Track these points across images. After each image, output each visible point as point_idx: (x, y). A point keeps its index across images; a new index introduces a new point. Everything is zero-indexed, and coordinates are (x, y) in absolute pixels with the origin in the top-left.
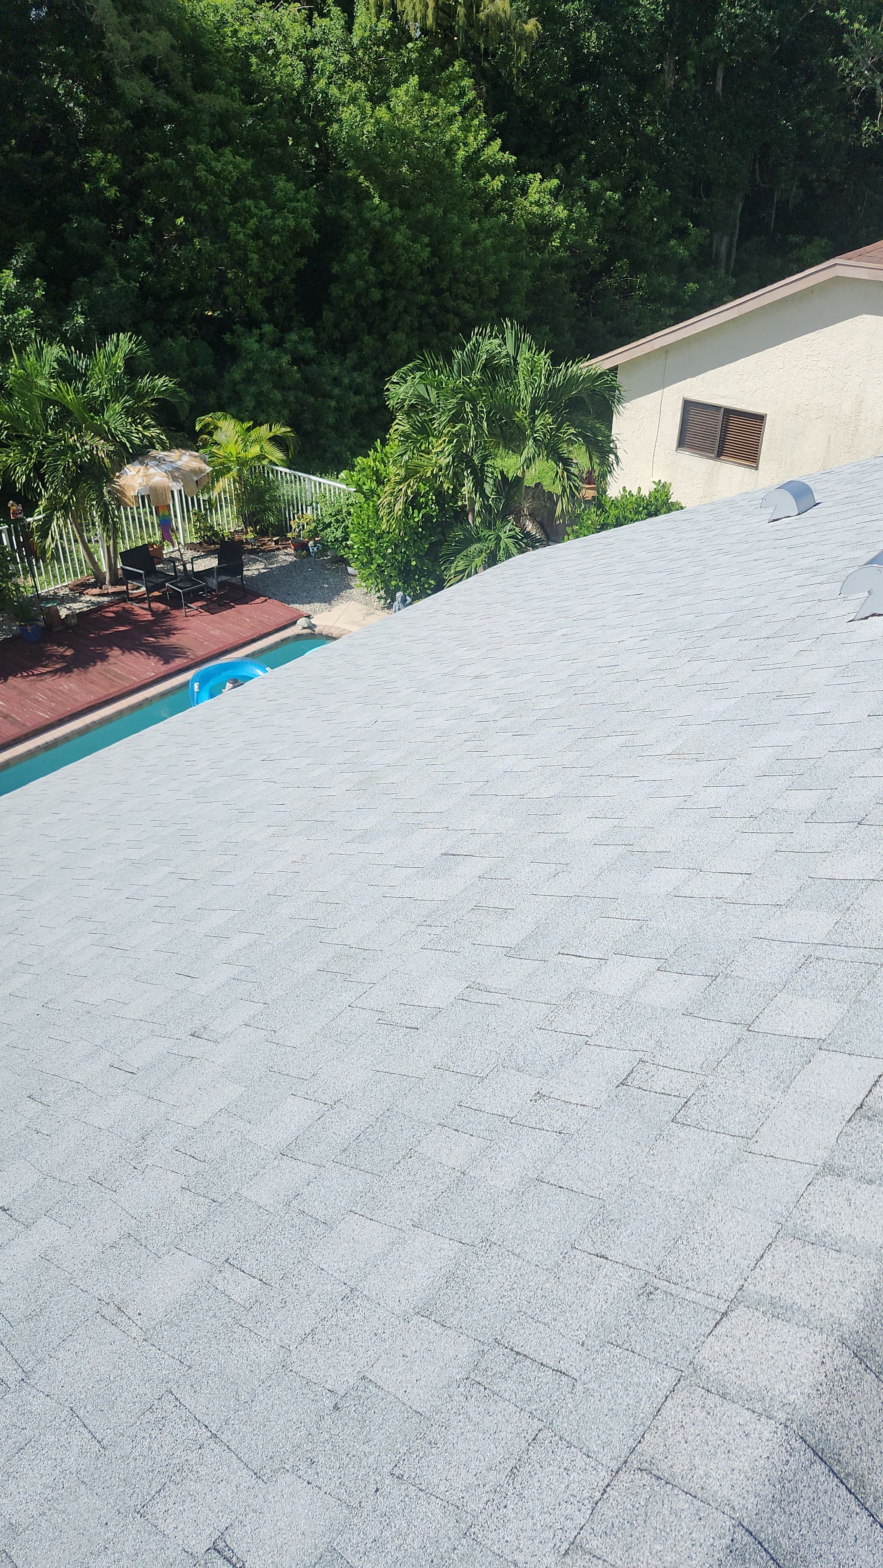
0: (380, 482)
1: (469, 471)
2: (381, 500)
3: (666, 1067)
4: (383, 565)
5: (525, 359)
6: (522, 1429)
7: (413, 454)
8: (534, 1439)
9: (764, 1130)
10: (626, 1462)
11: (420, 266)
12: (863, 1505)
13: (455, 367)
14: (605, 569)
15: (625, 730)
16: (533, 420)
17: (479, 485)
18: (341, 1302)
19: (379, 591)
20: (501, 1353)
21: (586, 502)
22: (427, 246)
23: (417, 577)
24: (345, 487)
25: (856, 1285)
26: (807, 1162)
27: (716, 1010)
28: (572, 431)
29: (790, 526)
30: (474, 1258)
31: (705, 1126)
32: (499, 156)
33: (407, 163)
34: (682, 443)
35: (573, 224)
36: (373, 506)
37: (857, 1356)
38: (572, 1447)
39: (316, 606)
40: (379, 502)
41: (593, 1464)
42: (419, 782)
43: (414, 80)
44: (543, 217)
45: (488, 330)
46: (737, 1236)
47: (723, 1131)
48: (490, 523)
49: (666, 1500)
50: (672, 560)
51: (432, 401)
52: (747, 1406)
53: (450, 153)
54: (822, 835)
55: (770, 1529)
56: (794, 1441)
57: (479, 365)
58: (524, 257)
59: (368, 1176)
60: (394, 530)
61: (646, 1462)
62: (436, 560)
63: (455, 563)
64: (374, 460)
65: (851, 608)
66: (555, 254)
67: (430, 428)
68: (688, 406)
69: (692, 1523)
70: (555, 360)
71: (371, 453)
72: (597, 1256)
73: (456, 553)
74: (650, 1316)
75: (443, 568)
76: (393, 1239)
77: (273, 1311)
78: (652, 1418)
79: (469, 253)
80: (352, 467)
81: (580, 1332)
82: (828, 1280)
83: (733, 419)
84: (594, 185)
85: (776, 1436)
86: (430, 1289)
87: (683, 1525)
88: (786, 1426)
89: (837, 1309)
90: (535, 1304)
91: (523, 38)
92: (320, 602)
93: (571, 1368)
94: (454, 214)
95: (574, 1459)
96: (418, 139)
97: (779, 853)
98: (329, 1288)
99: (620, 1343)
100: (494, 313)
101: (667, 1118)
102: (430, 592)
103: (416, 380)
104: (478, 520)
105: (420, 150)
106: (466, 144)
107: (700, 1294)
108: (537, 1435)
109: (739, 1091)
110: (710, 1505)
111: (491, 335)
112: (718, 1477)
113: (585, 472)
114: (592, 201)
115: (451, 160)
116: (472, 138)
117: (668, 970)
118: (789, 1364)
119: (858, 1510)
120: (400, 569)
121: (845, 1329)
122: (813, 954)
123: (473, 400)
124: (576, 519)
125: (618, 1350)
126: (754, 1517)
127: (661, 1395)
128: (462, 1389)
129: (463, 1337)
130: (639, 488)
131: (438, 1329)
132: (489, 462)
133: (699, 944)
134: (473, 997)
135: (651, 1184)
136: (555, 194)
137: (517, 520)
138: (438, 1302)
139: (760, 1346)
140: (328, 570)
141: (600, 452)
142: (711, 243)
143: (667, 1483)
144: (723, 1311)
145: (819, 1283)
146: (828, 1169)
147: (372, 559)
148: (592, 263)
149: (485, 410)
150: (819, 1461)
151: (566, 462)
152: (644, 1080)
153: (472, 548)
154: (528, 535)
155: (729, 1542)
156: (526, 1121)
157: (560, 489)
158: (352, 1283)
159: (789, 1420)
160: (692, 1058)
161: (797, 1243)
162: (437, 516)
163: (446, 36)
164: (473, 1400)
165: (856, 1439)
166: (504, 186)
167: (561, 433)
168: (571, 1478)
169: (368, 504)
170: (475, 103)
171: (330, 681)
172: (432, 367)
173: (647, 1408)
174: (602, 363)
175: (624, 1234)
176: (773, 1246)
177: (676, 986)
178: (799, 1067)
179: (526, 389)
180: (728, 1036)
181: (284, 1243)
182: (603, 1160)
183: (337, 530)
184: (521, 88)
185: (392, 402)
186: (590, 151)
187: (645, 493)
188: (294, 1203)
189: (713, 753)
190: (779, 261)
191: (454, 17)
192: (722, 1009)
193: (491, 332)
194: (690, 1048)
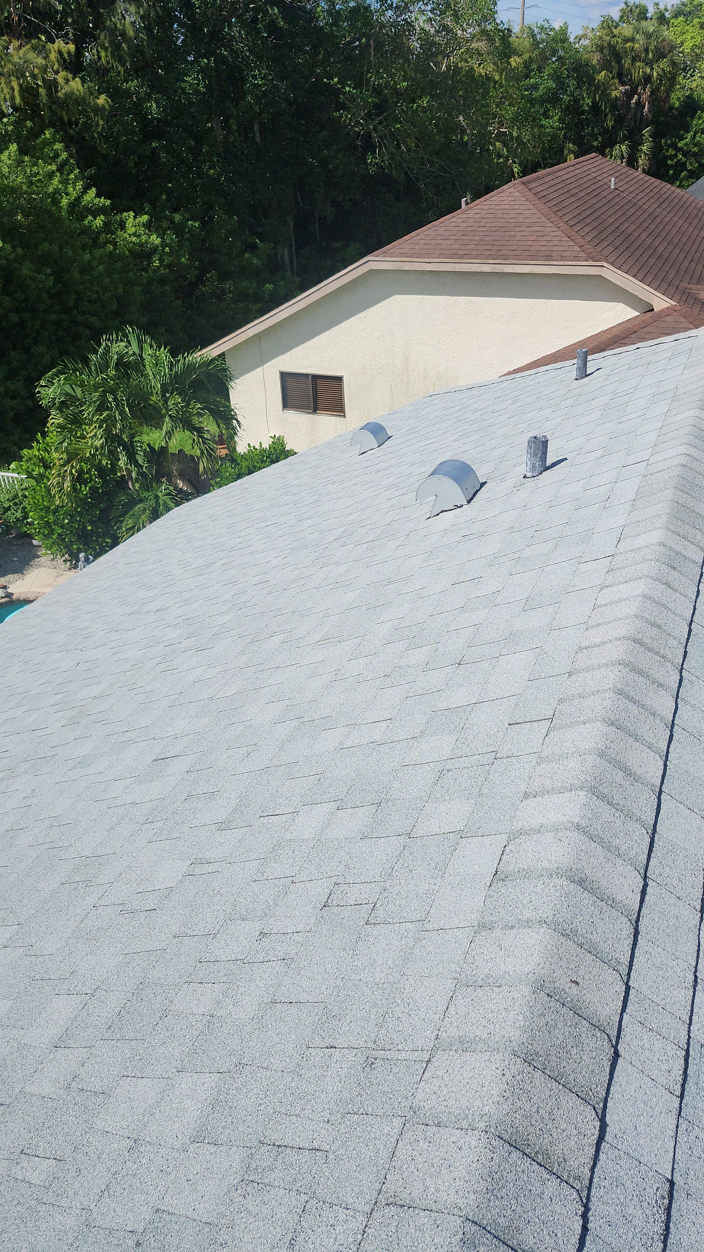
0: (47, 467)
1: (121, 448)
2: (51, 481)
3: (355, 883)
4: (63, 534)
5: (149, 355)
6: (292, 1206)
7: (71, 440)
8: (303, 1211)
9: (433, 910)
10: (376, 1203)
11: (48, 291)
12: (551, 1172)
13: (93, 368)
14: (246, 508)
15: (283, 629)
16: (166, 401)
17: (132, 458)
18: (128, 1154)
19: (63, 555)
20: (266, 1151)
21: (221, 459)
22: (50, 275)
23: (94, 538)
24: (17, 475)
25: (515, 1008)
26: (466, 926)
27: (384, 828)
28: (199, 406)
29: (374, 457)
30: (232, 1082)
31: (391, 921)
32: (97, 200)
33: (21, 213)
34: (286, 404)
35: (167, 248)
36: (45, 487)
37: (526, 1061)
38: (334, 1206)
39: (10, 577)
40: (49, 483)
41: (352, 1214)
42: (125, 705)
43: (14, 147)
44: (141, 245)
45: (114, 336)
46: (428, 998)
47: (404, 921)
48: (147, 486)
49: (411, 1221)
50: (295, 494)
51: (79, 397)
52: (456, 1127)
53: (56, 202)
54: (436, 678)
55: (489, 1215)
56: (494, 1141)
57: (113, 364)
58: (133, 276)
59: (133, 1043)
60: (67, 504)
61: (391, 1197)
62: (108, 521)
63: (125, 522)
64: (38, 450)
65: (426, 509)
66: (157, 272)
67: (81, 419)
68: (285, 376)
69: (433, 1232)
70: (174, 353)
71: (34, 445)
72: (328, 1048)
73: (123, 515)
74: (375, 1082)
75: (115, 528)
76: (163, 1088)
77: (70, 1181)
78: (389, 1160)
79: (87, 277)
80: (20, 458)
81: (324, 1112)
82: (496, 1011)
83: (319, 381)
84: (177, 217)
85: (480, 1142)
86: (200, 1118)
87: (426, 1235)
88: (487, 1132)
89: (506, 1031)
90: (286, 1102)
91: (98, 110)
92: (13, 573)
93: (322, 1143)
94: (68, 249)
95: (337, 1215)
96: (26, 193)
97: (408, 699)
98: (116, 1145)
99: (356, 1111)
100: (117, 322)
101: (362, 923)
102: (108, 549)
103: (62, 382)
104: (137, 486)
105: (30, 201)
106: (67, 194)
107: (409, 1052)
108: (305, 1206)
109: (411, 886)
110: (443, 1213)
111: (118, 340)
112: (445, 1189)
113: (217, 436)
114: (179, 229)
115: (57, 207)
116: (71, 189)
117: (344, 807)
118: (481, 1083)
119: (548, 1177)
120: (78, 535)
121: (514, 1043)
122: (444, 768)
123: (113, 392)
124: (216, 473)
125: (356, 1117)
126: (476, 1209)
127: (393, 1140)
128: (239, 1191)
129: (234, 1149)
130: (260, 443)
131: (212, 1149)
132: (137, 439)
133: (364, 781)
134: (198, 870)
135: (359, 978)
136: (148, 226)
137: (169, 481)
138: (208, 1127)
139: (458, 1077)
140: (15, 545)
141: (225, 420)
142: (276, 254)
143: (409, 1208)
144: (427, 1060)
145: (490, 1015)
146: (483, 926)
147: (53, 530)
148: (188, 276)
149: (124, 398)
150: (514, 1150)
151: (199, 431)
152: (341, 899)
153: (136, 508)
154: (180, 491)
155: (462, 1236)
156: (255, 958)
157: (199, 451)
158: (135, 1136)
159: (487, 1126)
160: (373, 870)
161: (470, 989)
162: (101, 487)
163: (33, 112)
164: (250, 1196)
165: (538, 1123)
166: (105, 223)
167: (191, 408)
168: (338, 1231)
169: (41, 487)
170: (69, 161)
171: (33, 637)
172: (73, 370)
173: (385, 1154)
174: (212, 351)
175: (345, 1024)
176: (454, 997)
177: (352, 818)
178: (449, 856)
179: (155, 378)
180: (396, 847)
181: (70, 1121)
182: (320, 970)
183: (17, 512)
184: (103, 147)
185: (44, 401)
186: (169, 192)
187: (266, 446)
188: (74, 1084)
189: (350, 634)
190: (329, 262)
191: (38, 97)
192: (388, 827)
193: (117, 337)
194: (370, 863)
